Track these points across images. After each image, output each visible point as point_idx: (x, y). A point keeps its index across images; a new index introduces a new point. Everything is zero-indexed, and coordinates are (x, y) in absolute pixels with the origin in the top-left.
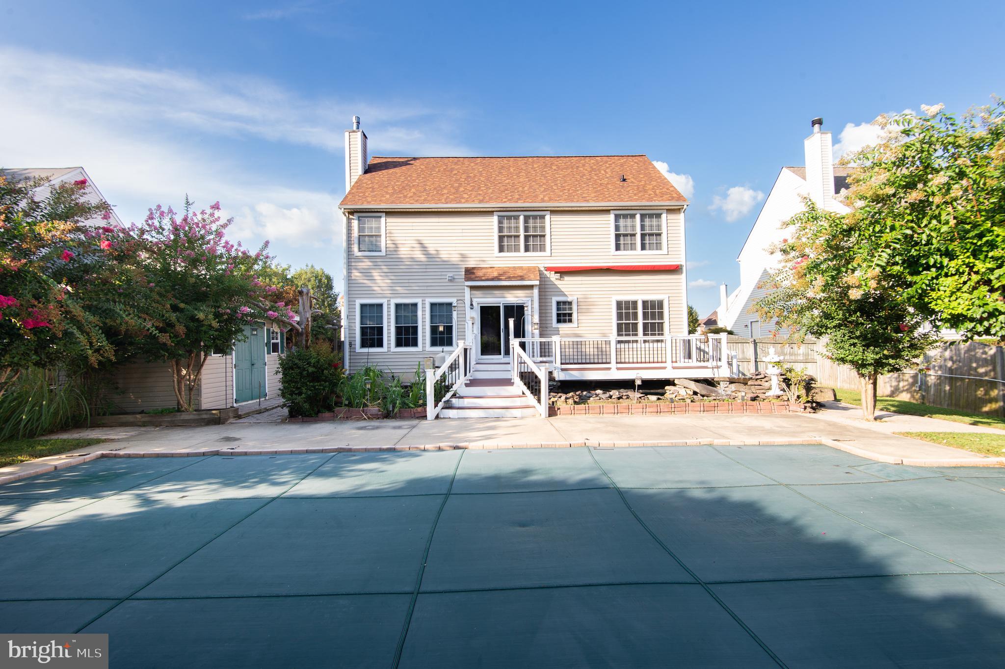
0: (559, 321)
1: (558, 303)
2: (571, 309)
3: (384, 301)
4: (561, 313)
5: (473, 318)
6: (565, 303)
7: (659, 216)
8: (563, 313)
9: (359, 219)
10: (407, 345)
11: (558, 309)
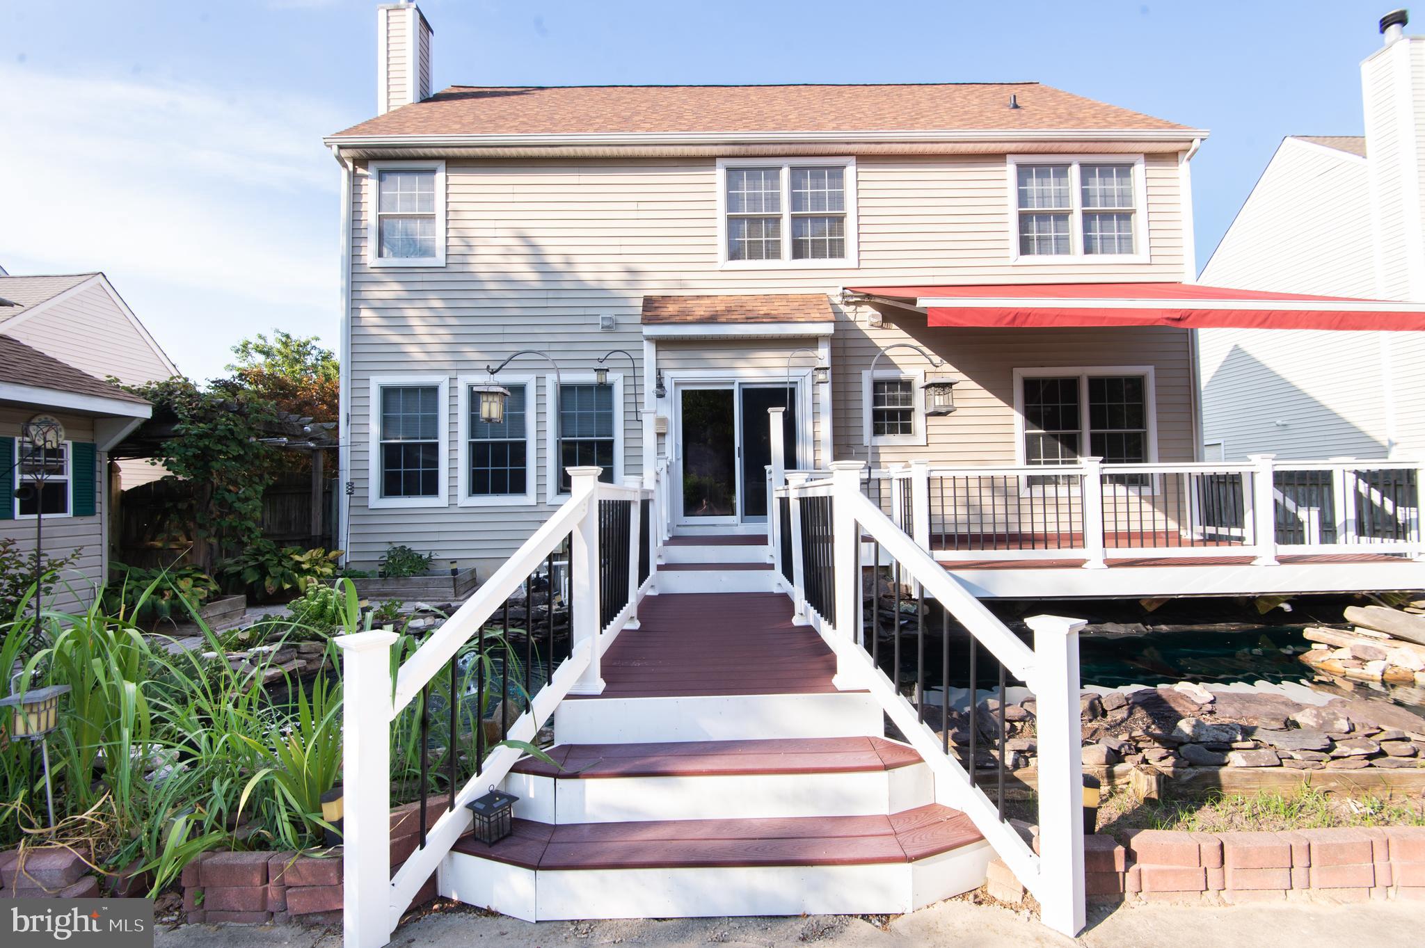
0: (878, 431)
1: (877, 385)
2: (908, 400)
3: (441, 380)
4: (883, 411)
5: (662, 421)
6: (893, 383)
7: (1124, 169)
8: (889, 411)
9: (381, 175)
10: (499, 489)
11: (877, 400)
